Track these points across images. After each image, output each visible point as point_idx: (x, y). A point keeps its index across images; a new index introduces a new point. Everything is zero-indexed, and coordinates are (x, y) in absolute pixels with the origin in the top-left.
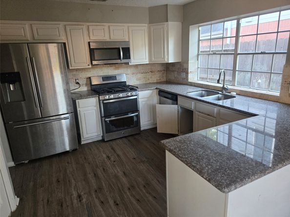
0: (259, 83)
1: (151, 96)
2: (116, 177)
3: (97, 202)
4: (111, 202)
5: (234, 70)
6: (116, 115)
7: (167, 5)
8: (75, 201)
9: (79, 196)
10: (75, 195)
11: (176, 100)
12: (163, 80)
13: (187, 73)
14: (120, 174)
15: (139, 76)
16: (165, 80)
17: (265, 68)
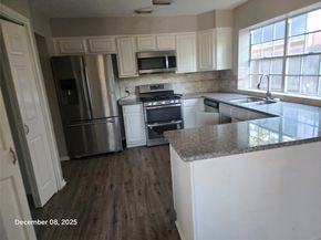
0: (307, 88)
1: (197, 105)
2: (148, 175)
3: (124, 191)
4: (136, 192)
5: (284, 75)
6: (159, 122)
7: (214, 11)
8: (107, 188)
9: (112, 186)
10: (109, 184)
11: (218, 107)
12: (214, 89)
13: (236, 81)
14: (152, 173)
15: (189, 85)
16: (216, 89)
17: (312, 71)
